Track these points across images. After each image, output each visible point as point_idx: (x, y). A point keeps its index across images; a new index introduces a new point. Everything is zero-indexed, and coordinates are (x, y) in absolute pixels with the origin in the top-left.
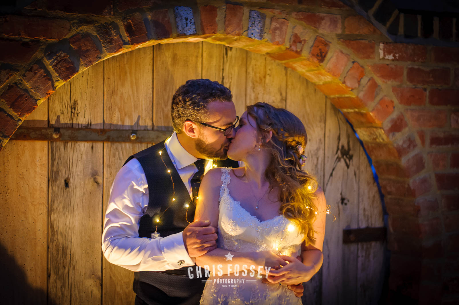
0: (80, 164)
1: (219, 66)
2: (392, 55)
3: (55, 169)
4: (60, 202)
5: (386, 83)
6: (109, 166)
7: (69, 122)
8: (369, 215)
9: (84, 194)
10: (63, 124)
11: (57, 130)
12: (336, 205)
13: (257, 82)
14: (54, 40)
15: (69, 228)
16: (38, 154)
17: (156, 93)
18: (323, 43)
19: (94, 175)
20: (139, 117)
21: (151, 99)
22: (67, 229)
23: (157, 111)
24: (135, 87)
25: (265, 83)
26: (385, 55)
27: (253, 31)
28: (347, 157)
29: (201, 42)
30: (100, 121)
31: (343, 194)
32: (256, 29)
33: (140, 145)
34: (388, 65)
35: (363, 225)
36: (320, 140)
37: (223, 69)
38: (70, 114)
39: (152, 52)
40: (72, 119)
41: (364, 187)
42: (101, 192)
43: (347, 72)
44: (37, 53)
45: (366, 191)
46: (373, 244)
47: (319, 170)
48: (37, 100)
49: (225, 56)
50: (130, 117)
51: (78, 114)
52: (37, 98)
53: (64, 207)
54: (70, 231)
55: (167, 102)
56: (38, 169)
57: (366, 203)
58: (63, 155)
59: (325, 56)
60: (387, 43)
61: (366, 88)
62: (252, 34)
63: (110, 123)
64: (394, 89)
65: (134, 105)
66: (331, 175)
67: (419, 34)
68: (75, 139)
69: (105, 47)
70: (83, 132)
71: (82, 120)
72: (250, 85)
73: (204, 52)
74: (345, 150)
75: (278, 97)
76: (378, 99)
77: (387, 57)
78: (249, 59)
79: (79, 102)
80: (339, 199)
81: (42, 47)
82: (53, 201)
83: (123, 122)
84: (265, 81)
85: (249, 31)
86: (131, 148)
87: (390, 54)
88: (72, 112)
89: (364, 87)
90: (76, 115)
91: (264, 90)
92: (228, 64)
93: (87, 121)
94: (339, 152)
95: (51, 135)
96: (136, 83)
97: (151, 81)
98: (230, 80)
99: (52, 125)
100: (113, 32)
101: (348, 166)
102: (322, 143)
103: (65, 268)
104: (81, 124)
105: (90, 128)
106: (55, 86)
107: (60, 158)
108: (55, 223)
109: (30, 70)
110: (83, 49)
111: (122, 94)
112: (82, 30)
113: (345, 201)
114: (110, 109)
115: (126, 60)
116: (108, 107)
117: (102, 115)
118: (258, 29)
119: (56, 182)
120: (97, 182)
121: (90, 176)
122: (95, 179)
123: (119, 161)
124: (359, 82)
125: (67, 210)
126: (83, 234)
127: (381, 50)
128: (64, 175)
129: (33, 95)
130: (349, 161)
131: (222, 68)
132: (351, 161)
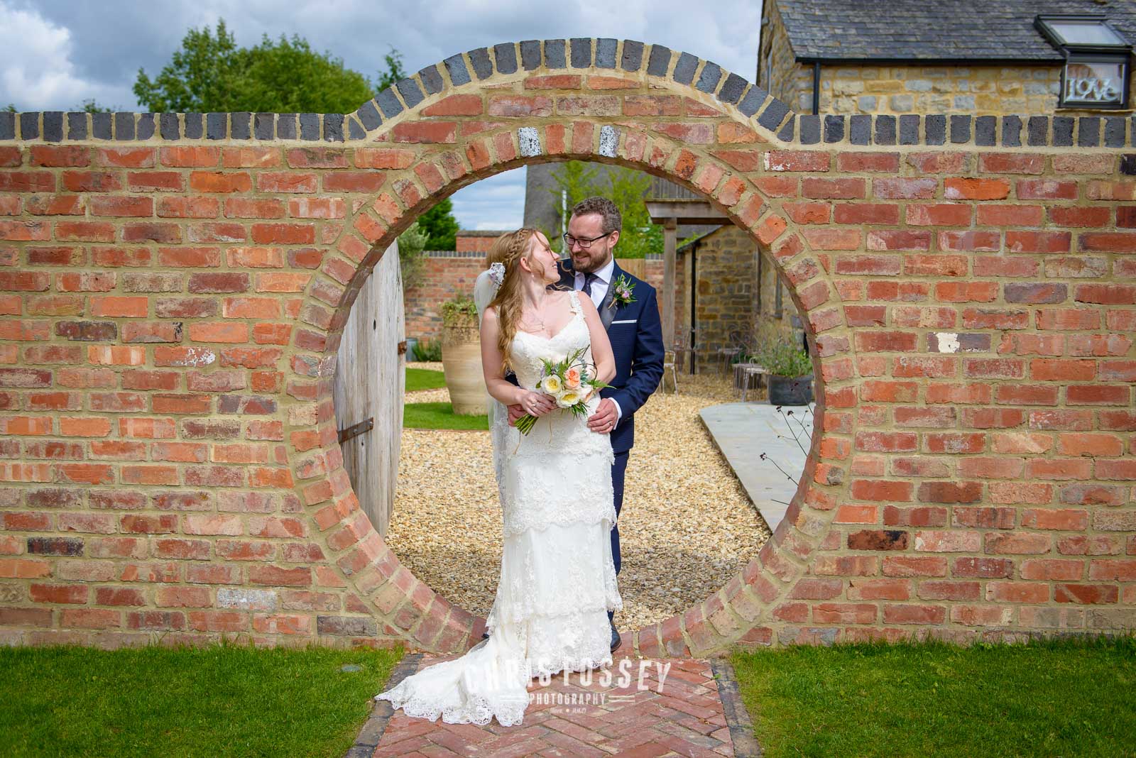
5: (774, 198)
18: (690, 156)
26: (771, 166)
27: (605, 149)
34: (775, 176)
43: (722, 188)
59: (693, 170)
60: (774, 152)
61: (747, 204)
62: (604, 152)
64: (785, 206)
67: (822, 138)
69: (448, 173)
76: (763, 217)
77: (775, 168)
85: (600, 148)
87: (779, 165)
89: (744, 203)
100: (456, 158)
118: (611, 146)
124: (738, 198)
127: (766, 160)
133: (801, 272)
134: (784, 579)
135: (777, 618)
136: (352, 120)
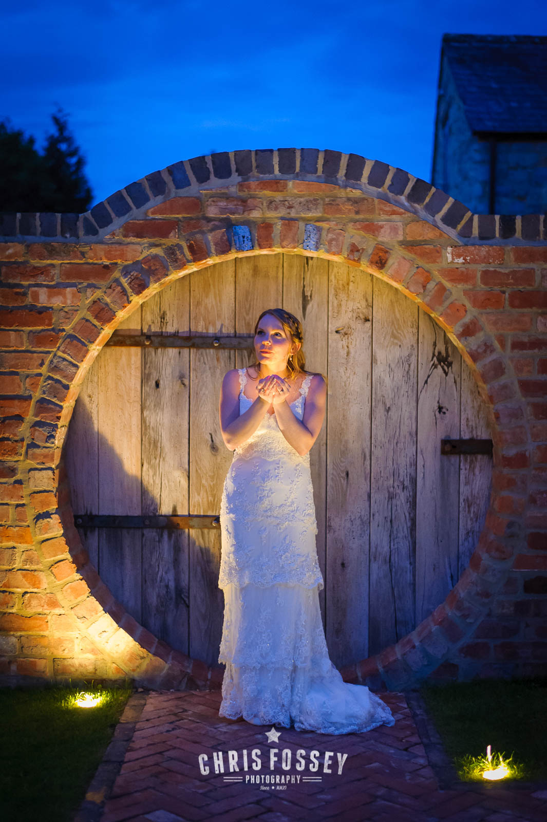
0: (168, 367)
1: (300, 275)
2: (462, 258)
3: (147, 372)
4: (152, 401)
5: (456, 287)
6: (195, 370)
7: (159, 331)
8: (474, 425)
9: (173, 394)
10: (153, 332)
11: (148, 337)
12: (433, 413)
13: (340, 289)
14: (129, 262)
15: (160, 424)
16: (133, 359)
17: (238, 303)
18: (383, 251)
19: (181, 377)
20: (222, 325)
21: (234, 308)
22: (158, 425)
23: (239, 320)
24: (218, 298)
25: (348, 290)
26: (453, 259)
27: (308, 244)
28: (444, 364)
29: (282, 254)
30: (187, 329)
31: (440, 401)
32: (312, 242)
33: (223, 351)
34: (457, 268)
35: (466, 436)
36: (412, 346)
37: (304, 278)
38: (159, 324)
39: (234, 265)
40: (161, 328)
41: (467, 397)
42: (188, 393)
43: (411, 278)
44: (115, 273)
45: (469, 401)
46: (479, 457)
47: (412, 377)
48: (115, 312)
49: (306, 266)
50: (214, 325)
51: (167, 323)
52: (115, 311)
53: (155, 406)
54: (160, 427)
55: (249, 311)
56: (133, 372)
57: (469, 413)
58: (154, 359)
59: (385, 263)
60: (456, 246)
61: (433, 292)
62: (308, 246)
63: (195, 330)
64: (466, 292)
65: (218, 314)
66: (426, 382)
67: (497, 235)
68: (164, 345)
69: (171, 266)
70: (171, 339)
71: (170, 329)
72: (332, 292)
73: (284, 263)
74: (443, 356)
75: (364, 303)
76: (447, 303)
77: (456, 261)
78: (330, 267)
79: (168, 313)
80: (436, 408)
81: (119, 268)
82: (146, 400)
83: (207, 329)
84: (348, 288)
85: (304, 244)
86: (215, 353)
87: (460, 258)
88: (161, 322)
89: (430, 291)
90: (165, 324)
91: (348, 297)
92: (309, 273)
93: (175, 329)
94: (435, 358)
95: (144, 341)
96: (219, 294)
97: (233, 291)
98: (311, 288)
99: (145, 333)
100: (178, 252)
101: (446, 374)
102: (414, 349)
103: (156, 459)
104: (170, 332)
105: (178, 336)
106: (130, 300)
107: (151, 362)
108: (147, 418)
109: (110, 288)
110: (152, 268)
111: (206, 304)
112: (152, 253)
113: (444, 410)
114: (195, 318)
115: (209, 273)
116: (194, 316)
117: (188, 324)
118: (314, 241)
119: (148, 382)
120: (184, 384)
121: (178, 378)
122: (182, 381)
123: (204, 365)
124: (424, 287)
125: (158, 408)
126: (172, 429)
127: (449, 254)
128: (155, 377)
129: (112, 308)
130: (448, 368)
131: (302, 277)
132: (450, 368)
133: (480, 350)
134: (468, 621)
135: (463, 655)
136: (86, 219)
